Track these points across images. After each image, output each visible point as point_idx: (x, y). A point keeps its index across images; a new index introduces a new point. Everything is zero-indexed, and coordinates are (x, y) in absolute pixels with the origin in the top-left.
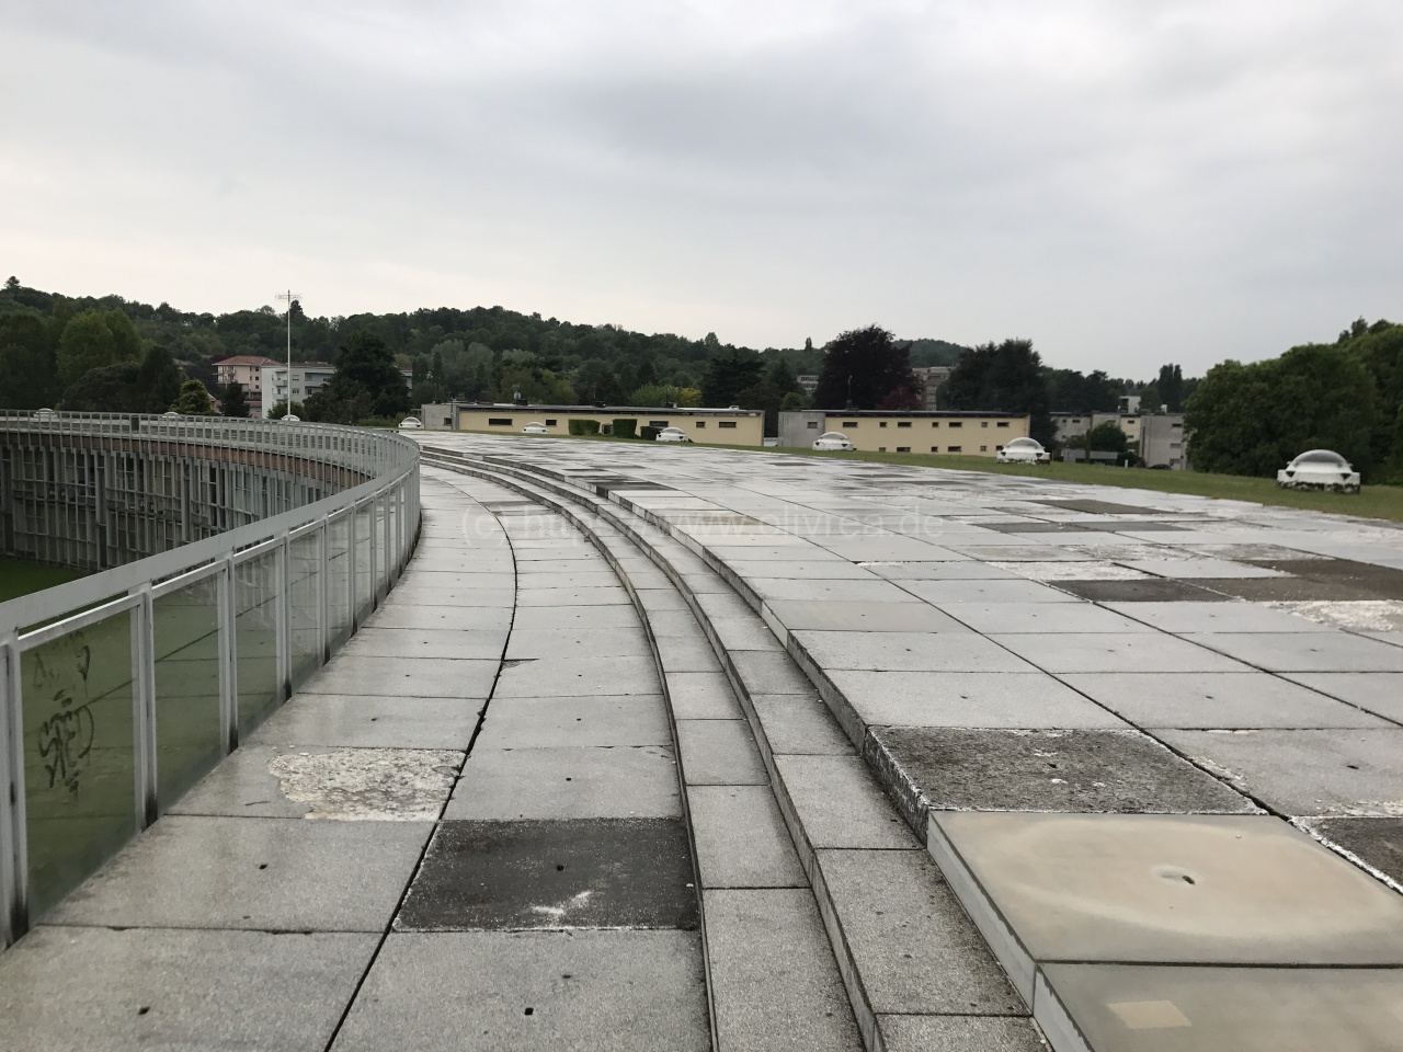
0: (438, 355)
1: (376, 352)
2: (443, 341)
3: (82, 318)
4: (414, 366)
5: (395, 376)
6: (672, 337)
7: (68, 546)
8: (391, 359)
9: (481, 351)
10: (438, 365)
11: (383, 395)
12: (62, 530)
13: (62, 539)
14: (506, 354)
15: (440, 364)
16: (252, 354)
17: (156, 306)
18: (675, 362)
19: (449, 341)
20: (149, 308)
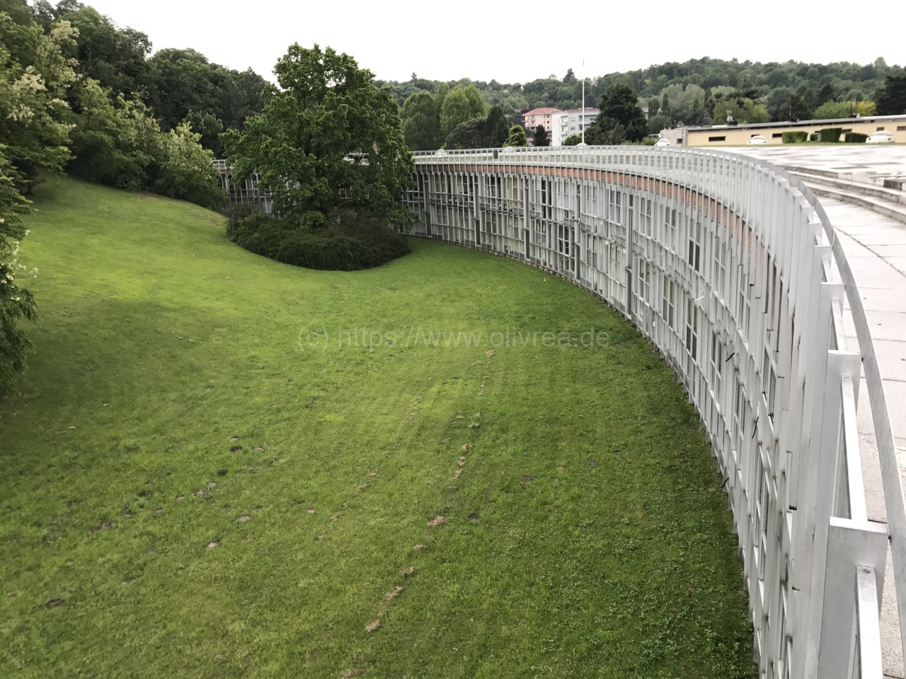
0: (666, 96)
1: (625, 97)
2: (667, 86)
3: (452, 93)
4: (650, 104)
5: (638, 112)
6: (845, 64)
7: (459, 232)
8: (635, 101)
9: (695, 90)
10: (666, 103)
11: (630, 126)
12: (456, 223)
13: (456, 228)
14: (714, 91)
15: (667, 101)
16: (544, 106)
17: (488, 82)
18: (849, 82)
19: (673, 85)
20: (485, 83)
